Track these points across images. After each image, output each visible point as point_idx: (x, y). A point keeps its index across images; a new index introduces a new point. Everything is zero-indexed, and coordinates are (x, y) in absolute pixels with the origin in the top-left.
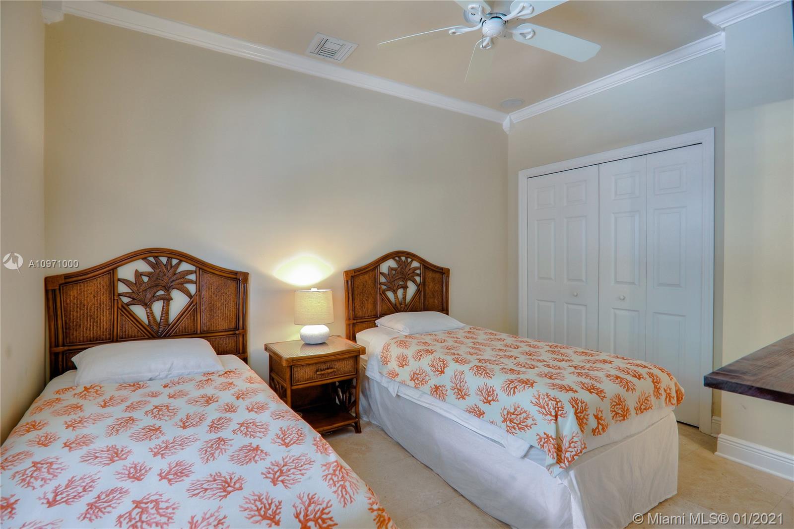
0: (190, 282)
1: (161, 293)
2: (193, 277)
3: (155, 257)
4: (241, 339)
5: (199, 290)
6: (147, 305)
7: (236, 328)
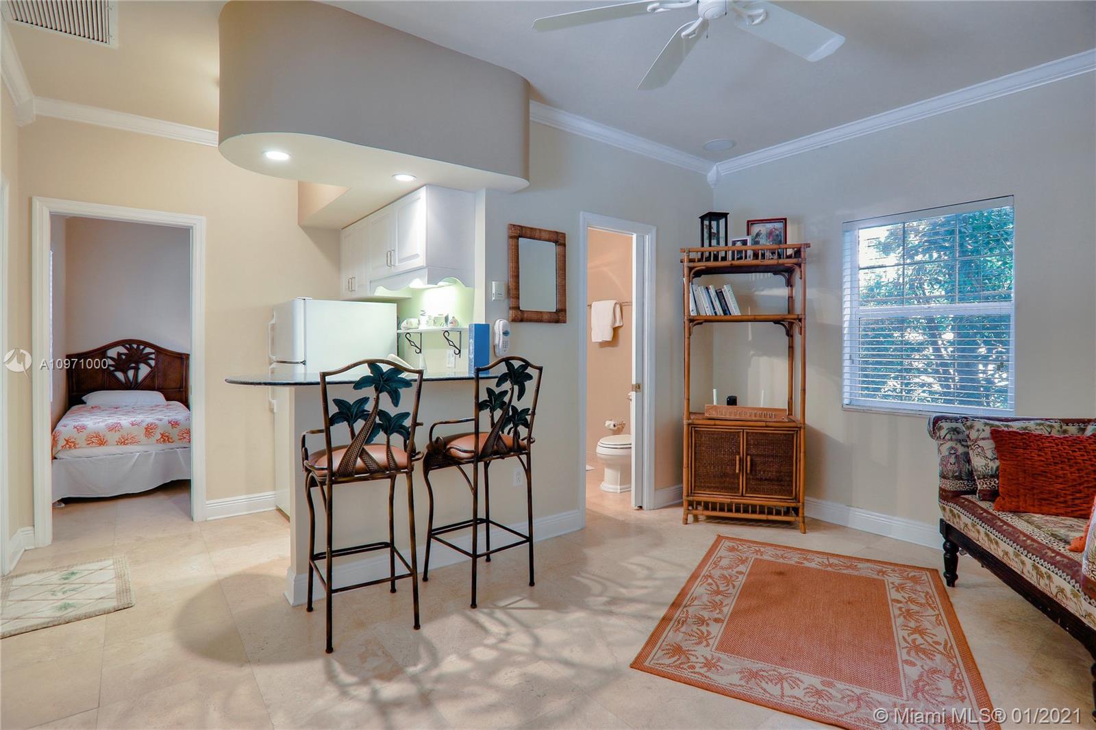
0: (152, 359)
1: (133, 365)
2: (153, 356)
3: (129, 345)
4: (184, 394)
5: (156, 364)
6: (125, 372)
7: (181, 387)
